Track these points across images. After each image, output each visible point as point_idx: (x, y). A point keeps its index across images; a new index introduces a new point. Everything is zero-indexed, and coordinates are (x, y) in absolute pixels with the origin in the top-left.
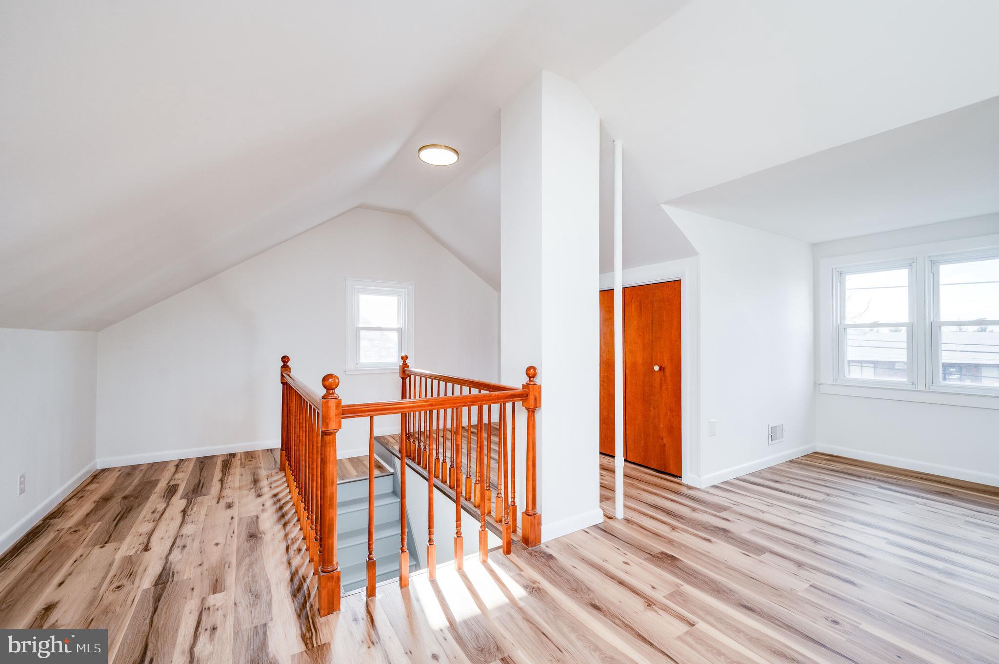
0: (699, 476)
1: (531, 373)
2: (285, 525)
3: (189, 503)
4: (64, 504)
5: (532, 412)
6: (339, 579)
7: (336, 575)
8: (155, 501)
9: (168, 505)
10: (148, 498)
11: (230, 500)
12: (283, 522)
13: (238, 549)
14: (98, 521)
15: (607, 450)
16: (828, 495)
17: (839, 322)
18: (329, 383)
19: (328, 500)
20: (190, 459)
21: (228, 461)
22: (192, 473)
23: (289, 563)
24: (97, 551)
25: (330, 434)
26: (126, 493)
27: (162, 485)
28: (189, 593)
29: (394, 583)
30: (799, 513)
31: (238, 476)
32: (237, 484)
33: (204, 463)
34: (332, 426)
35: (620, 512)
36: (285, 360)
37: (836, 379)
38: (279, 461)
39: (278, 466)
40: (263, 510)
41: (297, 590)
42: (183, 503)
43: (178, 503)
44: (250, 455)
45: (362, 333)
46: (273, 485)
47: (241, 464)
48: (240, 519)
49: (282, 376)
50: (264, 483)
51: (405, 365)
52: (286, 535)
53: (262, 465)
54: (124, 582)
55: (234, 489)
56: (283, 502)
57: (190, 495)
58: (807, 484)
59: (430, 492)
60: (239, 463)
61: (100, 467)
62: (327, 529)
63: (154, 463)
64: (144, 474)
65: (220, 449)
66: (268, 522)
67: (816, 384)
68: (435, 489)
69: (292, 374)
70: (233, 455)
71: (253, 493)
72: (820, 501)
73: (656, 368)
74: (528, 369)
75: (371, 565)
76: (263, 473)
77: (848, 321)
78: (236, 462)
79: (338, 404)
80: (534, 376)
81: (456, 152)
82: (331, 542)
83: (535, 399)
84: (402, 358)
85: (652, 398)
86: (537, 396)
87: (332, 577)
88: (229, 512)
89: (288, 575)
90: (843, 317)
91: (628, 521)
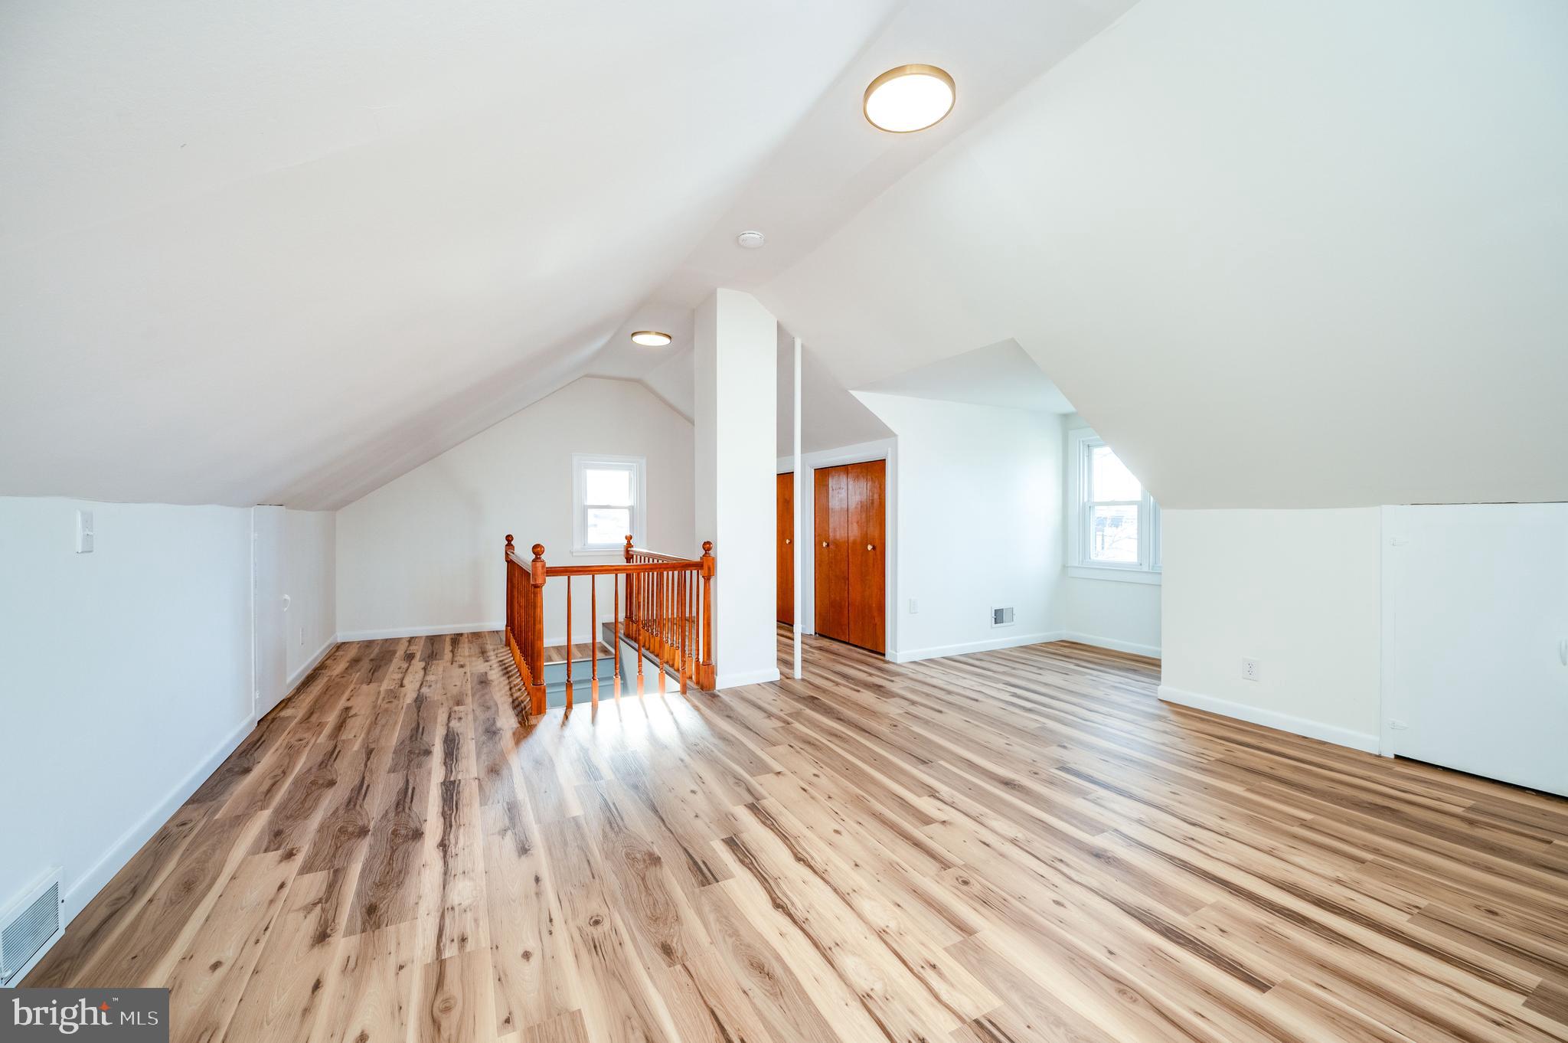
0: (896, 652)
1: (707, 546)
2: (509, 678)
3: (427, 664)
4: (323, 663)
5: (707, 579)
6: (545, 690)
7: (542, 688)
8: (397, 661)
9: (410, 665)
10: (391, 661)
11: (462, 663)
12: (507, 676)
13: (472, 688)
14: (357, 672)
15: (785, 618)
16: (1014, 669)
17: (1086, 500)
18: (537, 550)
19: (536, 633)
20: (421, 637)
21: (456, 639)
22: (424, 646)
23: (512, 695)
24: (365, 687)
25: (538, 587)
26: (372, 656)
27: (400, 653)
28: (440, 706)
29: (588, 706)
30: (965, 678)
31: (465, 649)
32: (467, 654)
33: (433, 640)
34: (539, 581)
35: (798, 673)
36: (509, 538)
37: (1083, 561)
38: (504, 639)
39: (504, 642)
40: (490, 670)
41: (516, 705)
42: (423, 664)
43: (418, 664)
44: (476, 636)
45: (591, 512)
46: (499, 655)
47: (469, 641)
48: (472, 674)
49: (506, 553)
50: (491, 654)
51: (629, 545)
52: (510, 683)
53: (488, 642)
54: (393, 700)
55: (464, 656)
56: (507, 665)
57: (427, 659)
58: (1010, 662)
59: (640, 661)
60: (467, 640)
61: (340, 640)
62: (536, 655)
63: (387, 640)
64: (382, 647)
65: (448, 628)
66: (495, 675)
67: (1065, 567)
68: (643, 658)
69: (515, 552)
70: (461, 635)
71: (481, 660)
72: (999, 672)
73: (870, 547)
74: (705, 543)
75: (569, 685)
76: (489, 647)
77: (1097, 498)
78: (464, 639)
79: (543, 566)
80: (709, 549)
81: (670, 337)
82: (539, 664)
83: (709, 569)
84: (626, 538)
85: (867, 578)
86: (711, 567)
87: (540, 689)
88: (462, 670)
89: (511, 700)
90: (1090, 494)
91: (803, 680)
